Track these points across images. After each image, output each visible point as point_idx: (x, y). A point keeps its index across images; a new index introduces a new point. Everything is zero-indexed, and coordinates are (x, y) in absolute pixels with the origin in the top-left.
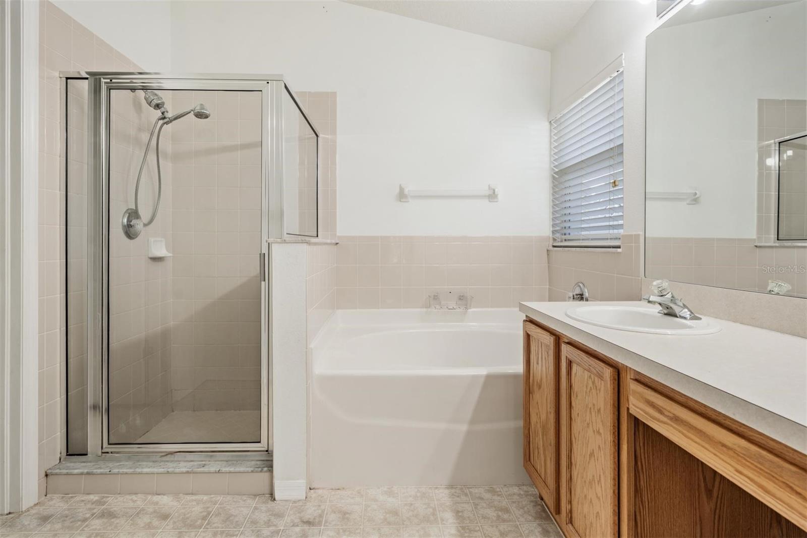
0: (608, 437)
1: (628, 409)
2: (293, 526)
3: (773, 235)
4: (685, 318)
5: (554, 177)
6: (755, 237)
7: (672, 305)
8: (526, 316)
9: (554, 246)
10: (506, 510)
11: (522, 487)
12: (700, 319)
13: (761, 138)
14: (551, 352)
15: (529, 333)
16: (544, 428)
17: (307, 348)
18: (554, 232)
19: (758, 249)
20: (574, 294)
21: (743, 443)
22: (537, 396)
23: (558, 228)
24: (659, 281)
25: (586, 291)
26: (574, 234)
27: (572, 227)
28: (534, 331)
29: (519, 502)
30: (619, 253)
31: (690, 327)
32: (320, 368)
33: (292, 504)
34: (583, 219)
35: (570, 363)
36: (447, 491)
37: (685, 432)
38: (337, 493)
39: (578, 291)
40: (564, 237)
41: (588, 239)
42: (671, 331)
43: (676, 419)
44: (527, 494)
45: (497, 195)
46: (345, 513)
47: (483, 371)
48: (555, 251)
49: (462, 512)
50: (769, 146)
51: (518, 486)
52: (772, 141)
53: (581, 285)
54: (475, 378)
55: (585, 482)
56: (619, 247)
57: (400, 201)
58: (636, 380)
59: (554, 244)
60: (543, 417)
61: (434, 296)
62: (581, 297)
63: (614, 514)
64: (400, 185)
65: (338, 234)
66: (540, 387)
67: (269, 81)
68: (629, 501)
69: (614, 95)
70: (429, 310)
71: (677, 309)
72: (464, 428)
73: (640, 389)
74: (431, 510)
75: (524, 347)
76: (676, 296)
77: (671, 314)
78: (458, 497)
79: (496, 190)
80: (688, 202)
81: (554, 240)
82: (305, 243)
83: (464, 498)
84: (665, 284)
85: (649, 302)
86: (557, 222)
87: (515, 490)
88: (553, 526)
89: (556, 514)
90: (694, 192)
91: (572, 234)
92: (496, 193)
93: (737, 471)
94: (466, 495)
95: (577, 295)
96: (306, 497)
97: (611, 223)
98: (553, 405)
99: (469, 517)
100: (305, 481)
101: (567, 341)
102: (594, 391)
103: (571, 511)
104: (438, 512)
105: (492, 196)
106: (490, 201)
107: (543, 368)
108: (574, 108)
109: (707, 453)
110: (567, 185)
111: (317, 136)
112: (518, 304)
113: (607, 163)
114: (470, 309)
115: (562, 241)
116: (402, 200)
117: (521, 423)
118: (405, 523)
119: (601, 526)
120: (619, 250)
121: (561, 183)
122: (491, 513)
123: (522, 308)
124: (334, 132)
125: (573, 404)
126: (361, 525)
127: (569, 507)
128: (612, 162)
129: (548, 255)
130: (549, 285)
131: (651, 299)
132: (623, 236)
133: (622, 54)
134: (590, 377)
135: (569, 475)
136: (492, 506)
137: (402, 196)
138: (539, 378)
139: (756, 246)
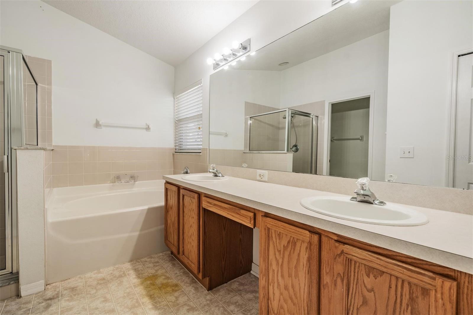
0: (196, 217)
1: (202, 206)
2: (39, 304)
3: (248, 149)
4: (220, 177)
5: (176, 123)
6: (243, 149)
7: (217, 173)
8: (166, 181)
9: (175, 152)
10: (158, 262)
11: (163, 253)
12: (224, 176)
13: (246, 115)
14: (176, 193)
15: (167, 187)
16: (173, 224)
17: (44, 208)
18: (175, 146)
19: (244, 154)
20: (184, 172)
21: (229, 206)
22: (170, 212)
23: (177, 144)
24: (212, 165)
25: (189, 170)
26: (184, 147)
27: (183, 144)
28: (169, 186)
29: (163, 258)
30: (201, 155)
31: (221, 179)
32: (51, 219)
33: (35, 295)
34: (187, 141)
35: (183, 196)
36: (129, 264)
37: (216, 207)
38: (65, 282)
39: (185, 171)
40: (180, 148)
41: (189, 149)
42: (216, 181)
43: (215, 205)
44: (166, 254)
45: (150, 128)
46: (73, 288)
47: (146, 207)
48: (177, 154)
49: (138, 268)
50: (248, 118)
51: (162, 252)
52: (248, 117)
53: (187, 168)
54: (142, 210)
55: (189, 237)
56: (200, 153)
57: (97, 128)
58: (205, 196)
59: (176, 151)
60: (173, 220)
61: (117, 177)
62: (187, 173)
63: (198, 243)
64: (96, 119)
65: (53, 144)
66: (171, 208)
67: (10, 52)
68: (202, 237)
69: (199, 90)
70: (114, 184)
71: (218, 174)
72: (137, 234)
73: (206, 198)
74: (122, 272)
75: (165, 194)
76: (218, 170)
77: (216, 176)
78: (135, 264)
79: (150, 126)
80: (224, 136)
81: (176, 149)
82: (43, 149)
83: (137, 263)
84: (214, 166)
85: (210, 172)
86: (177, 142)
87: (161, 254)
88: (177, 262)
89: (178, 254)
90: (226, 132)
91: (183, 147)
92: (150, 127)
93: (228, 214)
94: (139, 262)
95: (185, 172)
96: (45, 289)
97: (198, 143)
98: (177, 213)
99: (141, 270)
100: (44, 281)
101: (182, 188)
102: (192, 204)
103: (184, 250)
104: (126, 272)
105: (148, 128)
106: (146, 131)
107: (173, 201)
108: (184, 94)
109: (221, 211)
110: (181, 126)
111: (37, 84)
112: (162, 176)
113: (197, 120)
114: (137, 182)
115: (179, 150)
116: (98, 127)
117: (163, 226)
118: (109, 281)
119: (194, 250)
120: (201, 154)
121: (179, 125)
122: (151, 265)
123: (164, 178)
124: (50, 84)
125: (185, 211)
126: (84, 290)
127: (183, 249)
128: (198, 119)
129: (173, 156)
130: (174, 169)
131: (210, 171)
132: (202, 148)
133: (202, 79)
134: (190, 199)
135: (183, 238)
136: (151, 263)
137: (97, 125)
138: (171, 205)
139: (244, 153)
